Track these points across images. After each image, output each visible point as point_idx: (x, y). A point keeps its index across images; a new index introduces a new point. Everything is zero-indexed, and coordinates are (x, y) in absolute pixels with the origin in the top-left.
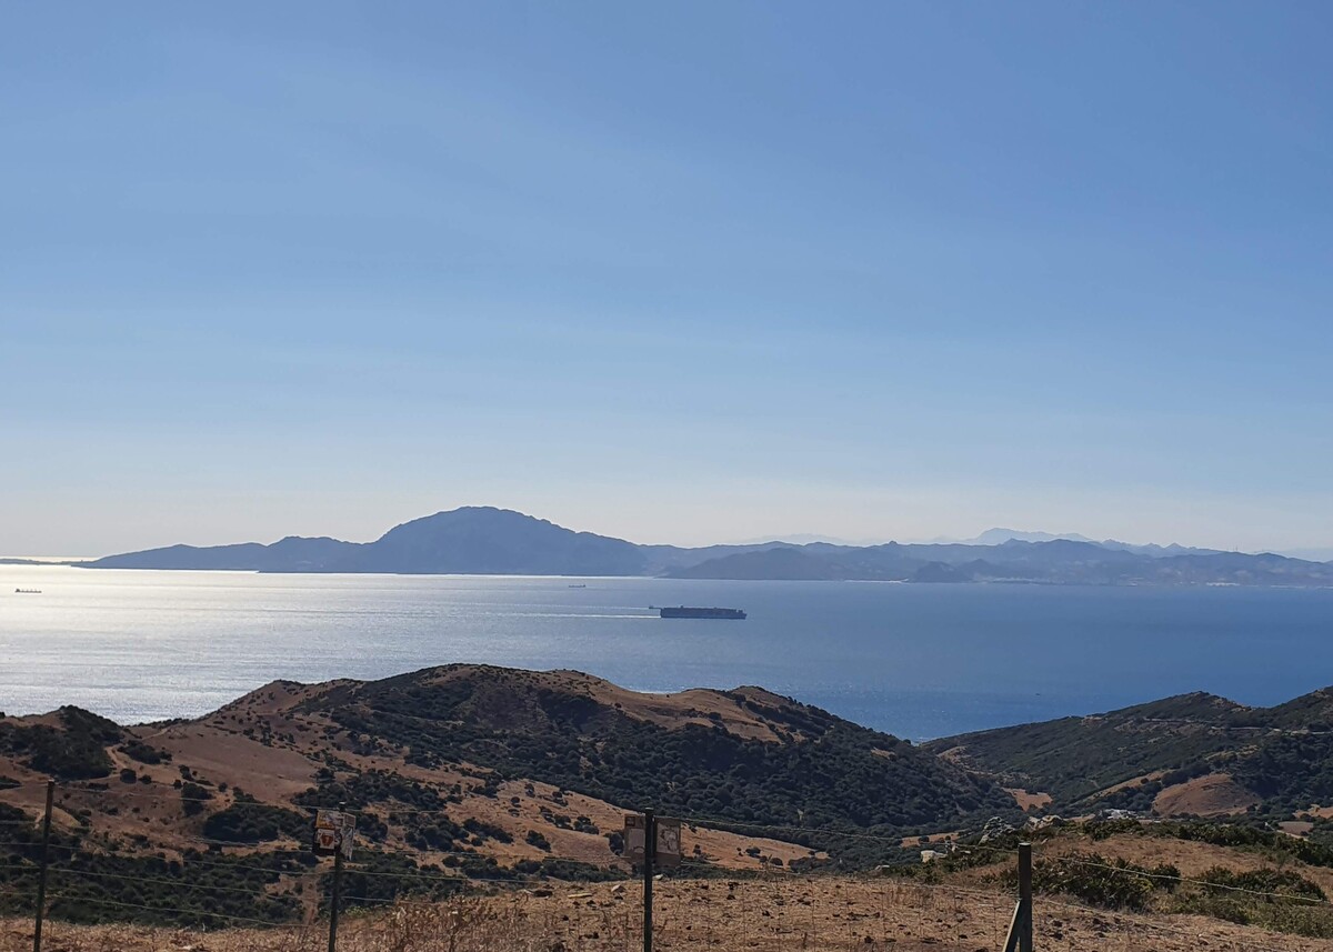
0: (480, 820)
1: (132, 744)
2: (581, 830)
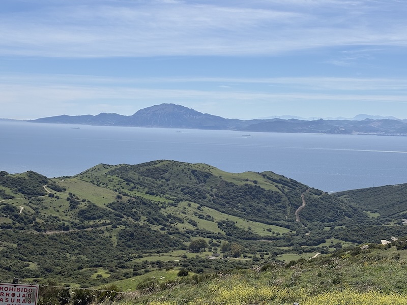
0: (172, 215)
1: (52, 184)
2: (208, 220)
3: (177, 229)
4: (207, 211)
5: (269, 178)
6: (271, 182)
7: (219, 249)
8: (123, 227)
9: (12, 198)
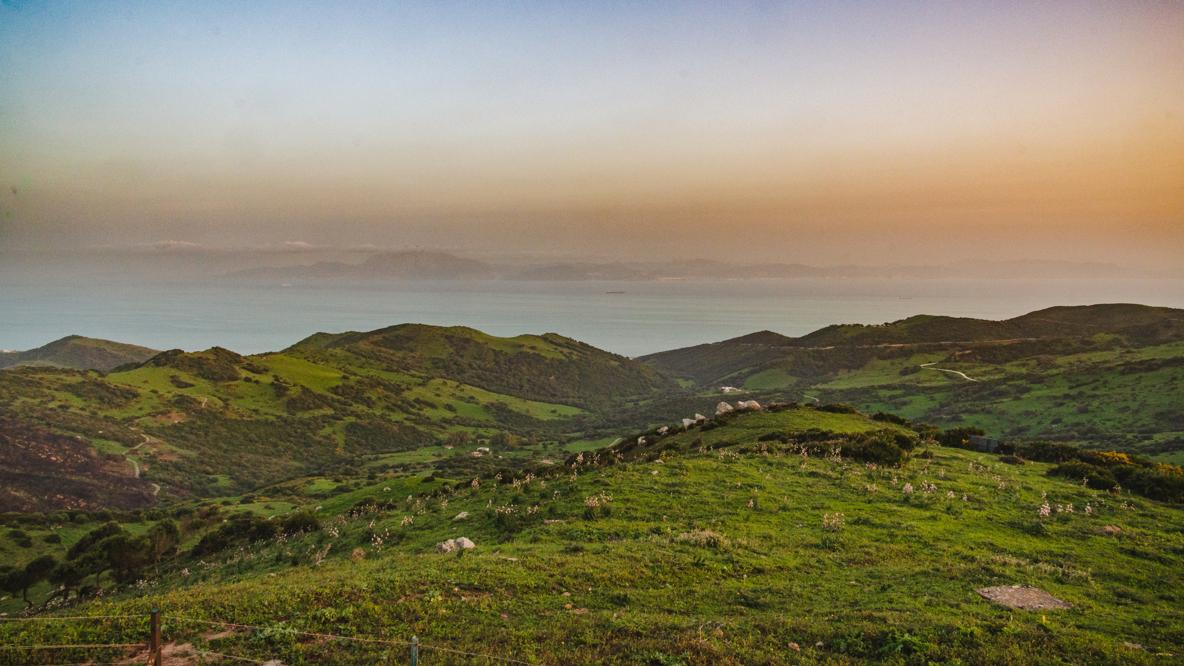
0: (421, 399)
1: (249, 365)
2: (471, 403)
3: (428, 418)
4: (469, 390)
5: (551, 342)
6: (555, 347)
7: (487, 441)
8: (352, 419)
9: (192, 385)
